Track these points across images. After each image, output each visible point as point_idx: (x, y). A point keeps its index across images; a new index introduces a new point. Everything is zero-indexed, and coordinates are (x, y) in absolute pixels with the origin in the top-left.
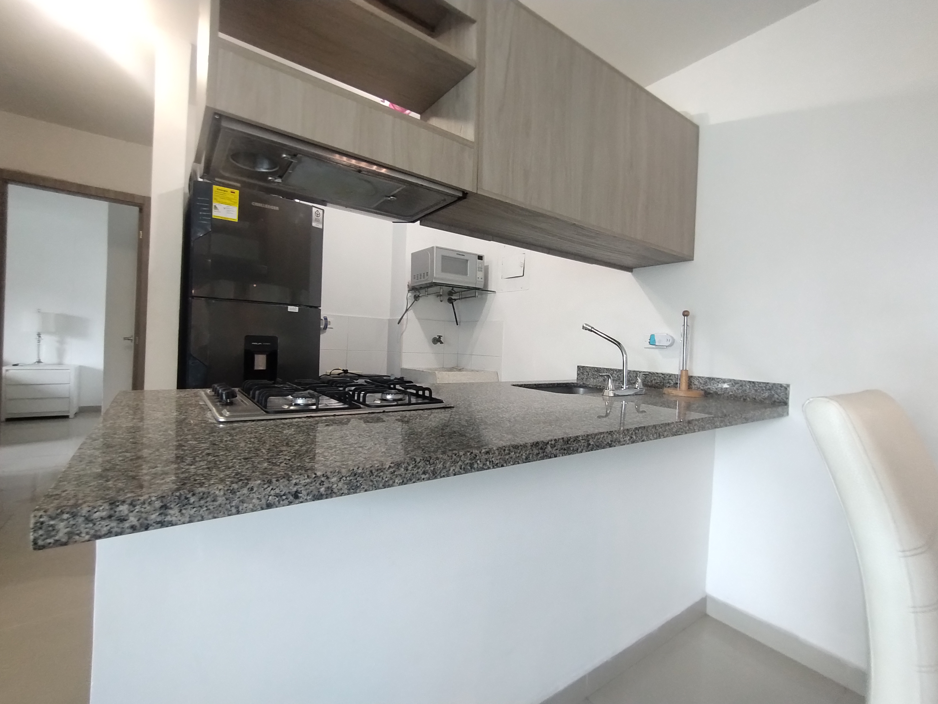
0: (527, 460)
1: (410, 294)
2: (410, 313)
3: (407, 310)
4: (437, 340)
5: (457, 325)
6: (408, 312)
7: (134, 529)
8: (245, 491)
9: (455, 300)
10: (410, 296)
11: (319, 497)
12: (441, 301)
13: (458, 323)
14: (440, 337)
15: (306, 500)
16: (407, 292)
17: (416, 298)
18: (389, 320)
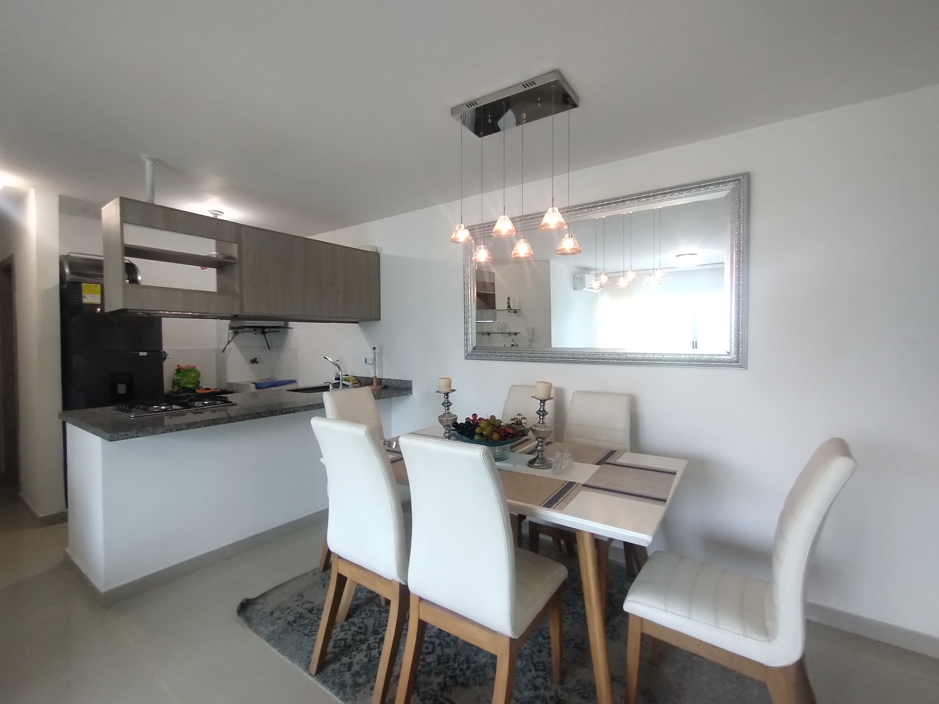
0: (253, 418)
1: (231, 331)
2: (232, 344)
3: (229, 343)
4: (254, 361)
5: (269, 349)
6: (230, 344)
7: (131, 438)
8: (157, 429)
9: (267, 332)
10: (231, 333)
11: (178, 430)
12: (256, 334)
13: (270, 348)
14: (256, 359)
15: (175, 431)
16: (228, 330)
17: (236, 333)
18: (216, 349)
